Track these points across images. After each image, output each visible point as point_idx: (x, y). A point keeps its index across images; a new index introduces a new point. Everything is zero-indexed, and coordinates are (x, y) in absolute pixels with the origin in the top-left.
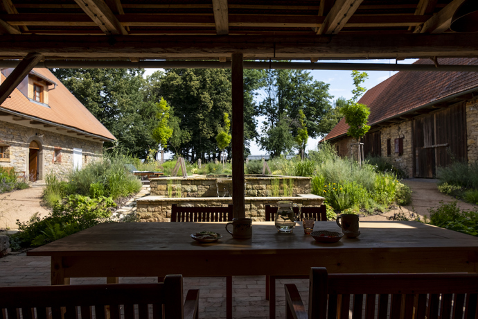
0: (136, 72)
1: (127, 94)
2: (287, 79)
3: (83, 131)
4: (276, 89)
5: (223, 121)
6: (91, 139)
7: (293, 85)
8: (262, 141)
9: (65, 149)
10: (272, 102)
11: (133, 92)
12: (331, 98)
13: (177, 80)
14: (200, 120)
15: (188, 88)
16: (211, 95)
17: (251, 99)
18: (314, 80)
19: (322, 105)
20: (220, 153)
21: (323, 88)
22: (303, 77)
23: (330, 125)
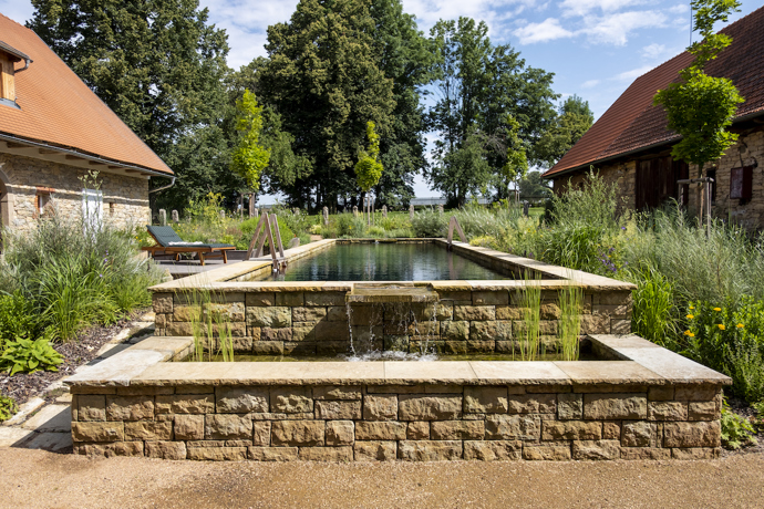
0: (214, 52)
1: (195, 90)
2: (480, 65)
3: (97, 156)
4: (458, 83)
5: (367, 139)
6: (121, 172)
7: (490, 75)
8: (433, 175)
9: (64, 191)
10: (451, 106)
11: (208, 86)
12: (554, 98)
13: (288, 67)
14: (328, 137)
15: (307, 82)
16: (347, 93)
17: (416, 101)
18: (526, 67)
19: (539, 111)
20: (363, 195)
21: (543, 81)
22: (507, 62)
23: (557, 145)
